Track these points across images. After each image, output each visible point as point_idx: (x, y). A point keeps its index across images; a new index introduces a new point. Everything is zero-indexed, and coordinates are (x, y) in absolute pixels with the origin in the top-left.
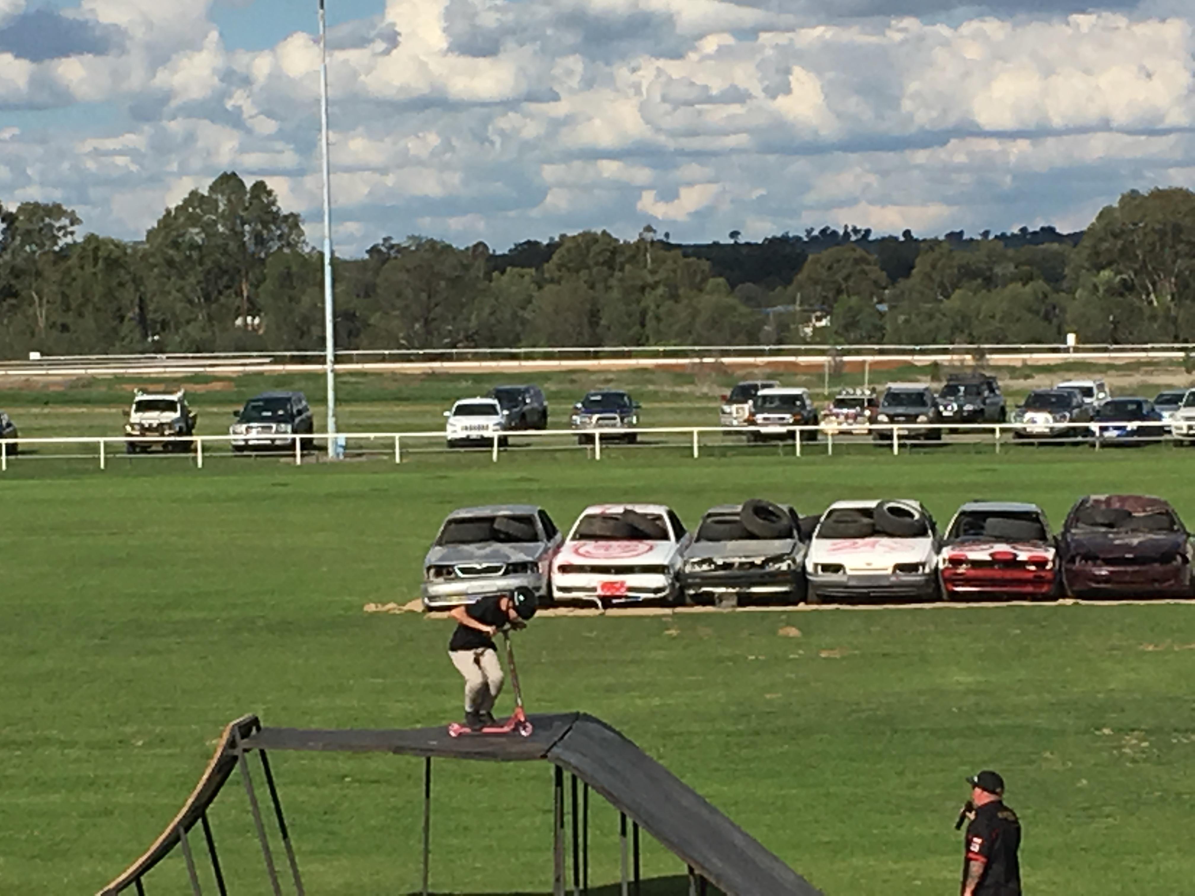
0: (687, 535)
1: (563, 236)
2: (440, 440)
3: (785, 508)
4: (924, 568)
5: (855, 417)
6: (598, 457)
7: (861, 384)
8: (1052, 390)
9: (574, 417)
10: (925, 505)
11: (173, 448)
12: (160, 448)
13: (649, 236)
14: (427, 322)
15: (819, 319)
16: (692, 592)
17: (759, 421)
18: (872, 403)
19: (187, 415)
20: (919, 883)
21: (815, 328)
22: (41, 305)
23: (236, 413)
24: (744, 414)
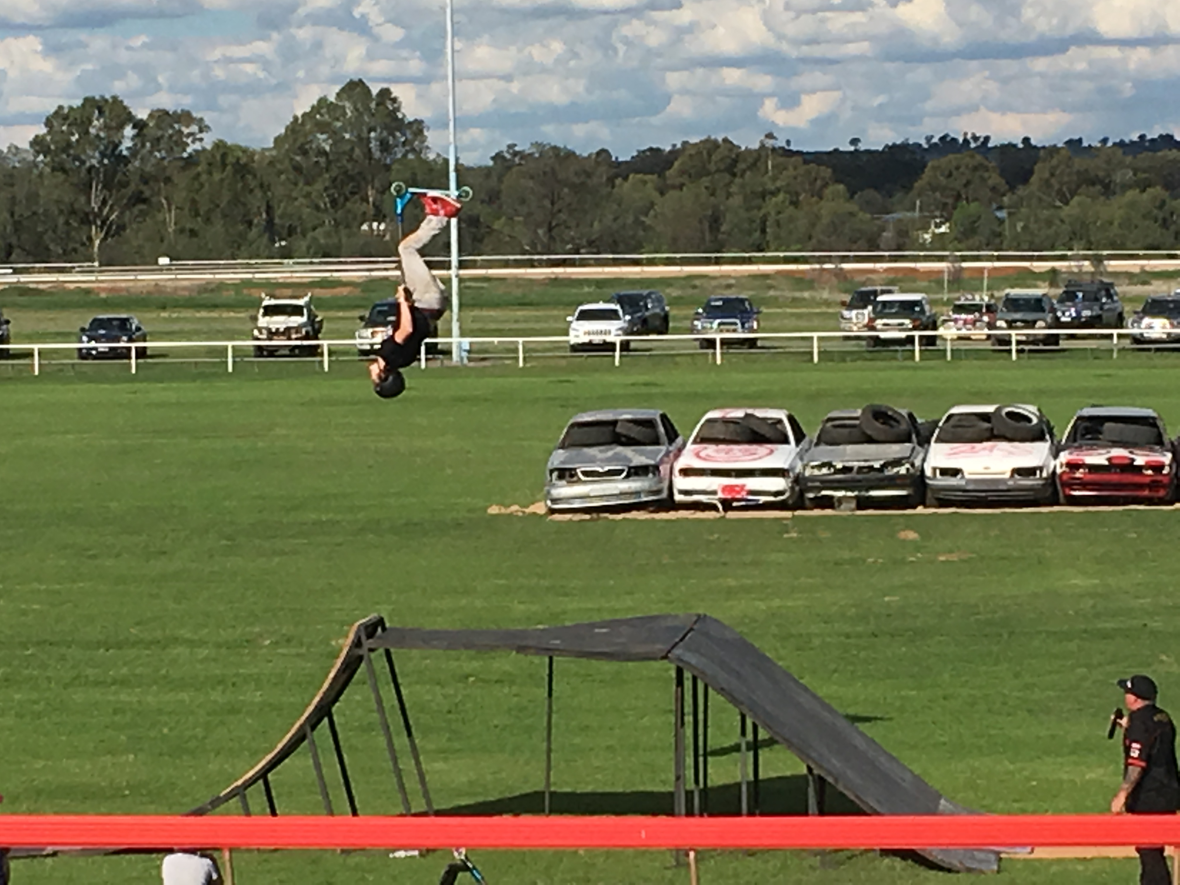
0: (807, 439)
1: (685, 143)
2: (562, 345)
3: (904, 412)
4: (1041, 472)
5: (974, 323)
6: (719, 362)
7: (979, 289)
8: (1169, 296)
9: (696, 323)
10: (1044, 411)
11: (300, 352)
12: (287, 352)
13: (769, 143)
14: (550, 229)
15: (938, 226)
16: (811, 495)
17: (879, 327)
18: (990, 309)
19: (314, 320)
20: (1034, 783)
21: (934, 234)
22: (170, 210)
23: (362, 318)
24: (864, 318)
